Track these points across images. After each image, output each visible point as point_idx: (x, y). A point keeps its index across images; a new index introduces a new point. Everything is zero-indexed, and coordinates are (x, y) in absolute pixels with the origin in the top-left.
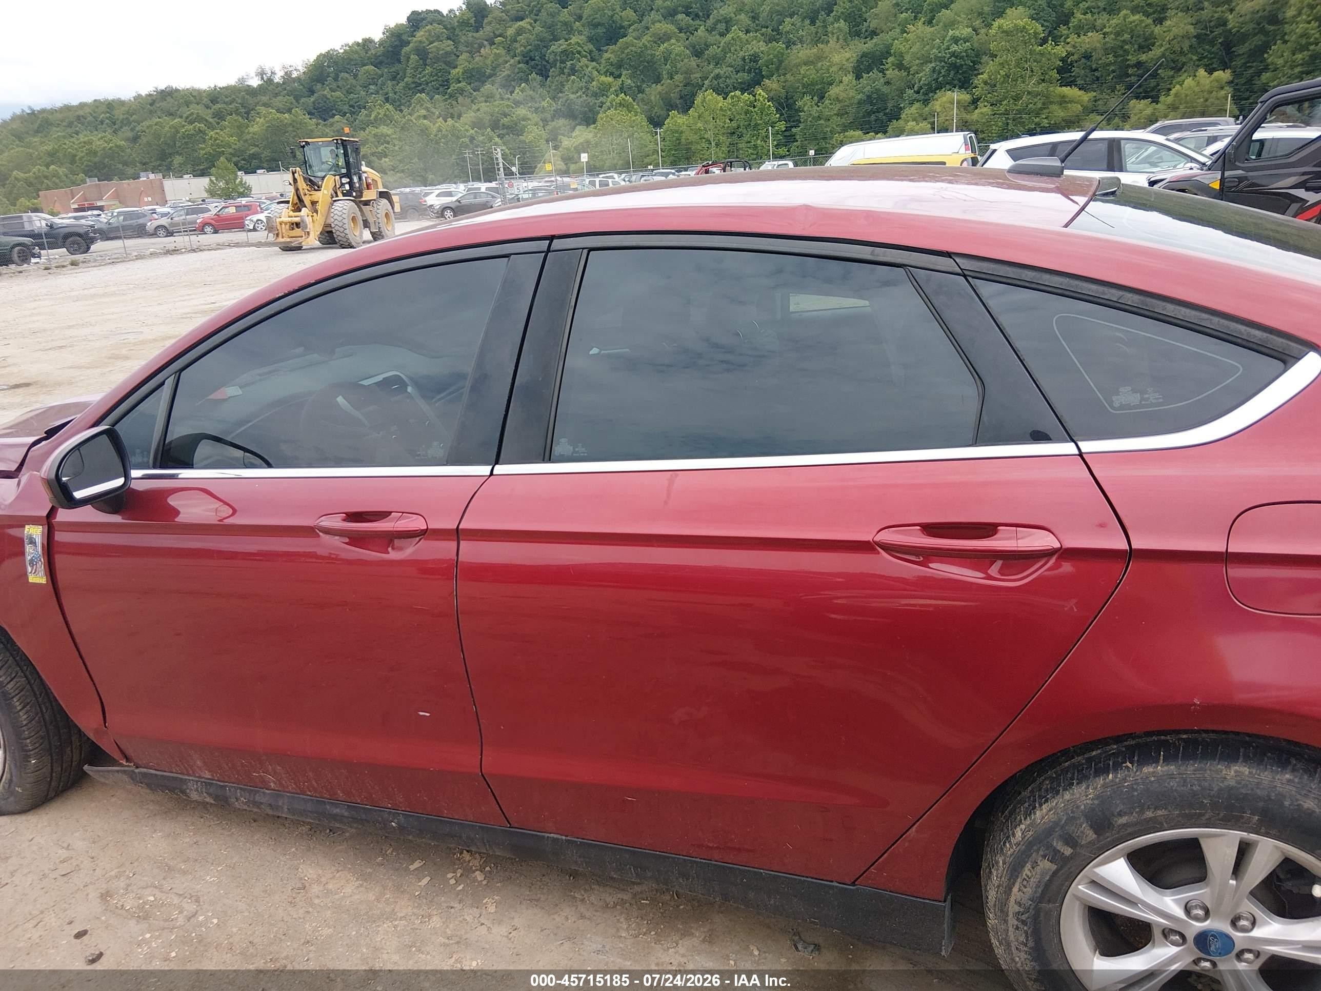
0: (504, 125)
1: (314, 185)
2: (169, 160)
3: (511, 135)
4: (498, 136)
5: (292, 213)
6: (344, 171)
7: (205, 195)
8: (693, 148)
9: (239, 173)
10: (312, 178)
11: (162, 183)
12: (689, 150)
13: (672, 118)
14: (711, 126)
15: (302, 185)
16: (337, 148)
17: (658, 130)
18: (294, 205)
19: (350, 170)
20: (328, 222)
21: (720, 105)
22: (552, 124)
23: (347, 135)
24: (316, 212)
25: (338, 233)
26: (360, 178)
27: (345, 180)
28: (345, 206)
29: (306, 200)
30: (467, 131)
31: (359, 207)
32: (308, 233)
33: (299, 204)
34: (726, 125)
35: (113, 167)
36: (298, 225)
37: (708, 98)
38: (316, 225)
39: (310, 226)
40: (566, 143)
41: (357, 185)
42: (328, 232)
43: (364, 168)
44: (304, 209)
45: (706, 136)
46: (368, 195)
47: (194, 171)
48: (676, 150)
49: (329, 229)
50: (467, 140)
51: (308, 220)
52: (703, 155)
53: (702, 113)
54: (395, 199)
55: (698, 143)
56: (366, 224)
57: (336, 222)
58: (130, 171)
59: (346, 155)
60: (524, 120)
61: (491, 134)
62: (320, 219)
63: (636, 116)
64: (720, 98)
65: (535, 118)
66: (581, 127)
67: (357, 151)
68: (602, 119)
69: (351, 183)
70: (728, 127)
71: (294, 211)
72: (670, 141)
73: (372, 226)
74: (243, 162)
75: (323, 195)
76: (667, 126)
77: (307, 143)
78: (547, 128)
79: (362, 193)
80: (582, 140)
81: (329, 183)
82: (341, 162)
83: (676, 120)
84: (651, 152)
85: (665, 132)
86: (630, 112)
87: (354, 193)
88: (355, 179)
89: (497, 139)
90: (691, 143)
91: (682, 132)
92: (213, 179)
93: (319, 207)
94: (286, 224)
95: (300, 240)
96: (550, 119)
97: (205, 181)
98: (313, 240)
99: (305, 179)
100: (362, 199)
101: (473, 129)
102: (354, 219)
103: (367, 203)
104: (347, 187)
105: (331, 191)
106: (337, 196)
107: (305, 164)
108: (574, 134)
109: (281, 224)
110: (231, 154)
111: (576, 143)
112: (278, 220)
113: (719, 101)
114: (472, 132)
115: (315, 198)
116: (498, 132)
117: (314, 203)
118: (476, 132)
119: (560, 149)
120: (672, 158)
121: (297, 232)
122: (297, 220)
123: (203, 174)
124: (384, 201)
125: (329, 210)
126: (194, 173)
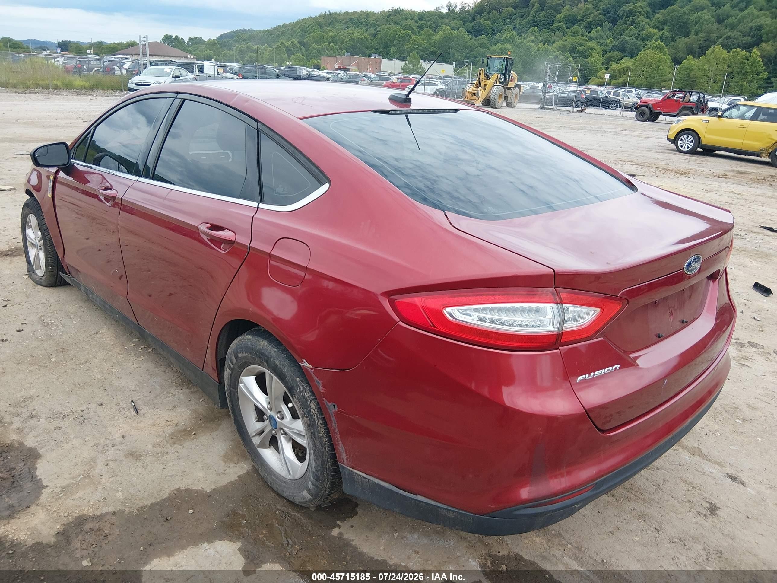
0: (578, 51)
1: (487, 77)
2: (389, 49)
3: (581, 58)
4: (573, 57)
5: (474, 89)
6: (503, 72)
7: (401, 71)
8: (697, 80)
9: (421, 61)
10: (488, 74)
11: (381, 61)
12: (693, 81)
13: (688, 60)
14: (713, 69)
15: (482, 76)
16: (503, 61)
17: (676, 66)
18: (477, 85)
19: (506, 72)
20: (489, 95)
21: (723, 56)
22: (609, 54)
23: (509, 55)
24: (485, 89)
25: (491, 101)
26: (509, 77)
27: (502, 77)
28: (499, 88)
29: (482, 84)
30: (555, 52)
31: (505, 90)
32: (478, 99)
33: (478, 85)
34: (724, 69)
35: (360, 49)
36: (475, 94)
37: (717, 50)
38: (483, 95)
39: (480, 95)
40: (614, 66)
41: (508, 79)
42: (487, 100)
43: (512, 72)
44: (480, 87)
45: (708, 75)
46: (511, 85)
47: (400, 57)
48: (684, 80)
49: (488, 98)
50: (552, 57)
51: (480, 93)
52: (703, 86)
53: (710, 59)
54: (522, 88)
55: (701, 78)
56: (506, 98)
57: (492, 96)
58: (368, 52)
59: (506, 65)
60: (591, 49)
61: (569, 55)
62: (486, 93)
63: (664, 55)
64: (725, 51)
65: (599, 49)
66: (627, 58)
67: (512, 63)
68: (641, 54)
69: (505, 78)
70: (725, 71)
71: (475, 88)
72: (682, 74)
73: (509, 99)
74: (426, 55)
75: (490, 83)
76: (683, 64)
77: (491, 57)
78: (605, 56)
79: (508, 83)
80: (624, 66)
81: (495, 77)
82: (504, 66)
83: (691, 62)
84: (668, 79)
85: (680, 68)
86: (661, 52)
87: (504, 83)
88: (507, 76)
89: (571, 59)
90: (697, 78)
91: (692, 70)
92: (407, 62)
93: (487, 87)
94: (470, 93)
95: (474, 101)
96: (609, 51)
97: (402, 63)
98: (479, 103)
99: (485, 74)
100: (508, 86)
101: (558, 51)
102: (500, 95)
103: (509, 88)
104: (503, 80)
105: (494, 81)
106: (496, 83)
107: (488, 67)
108: (621, 62)
109: (468, 93)
110: (420, 50)
111: (620, 68)
112: (468, 91)
113: (724, 53)
114: (558, 53)
115: (486, 83)
116: (573, 54)
117: (485, 85)
118: (559, 53)
119: (609, 70)
120: (681, 85)
121: (474, 97)
122: (475, 92)
123: (403, 59)
124: (517, 89)
125: (491, 90)
126: (399, 58)
